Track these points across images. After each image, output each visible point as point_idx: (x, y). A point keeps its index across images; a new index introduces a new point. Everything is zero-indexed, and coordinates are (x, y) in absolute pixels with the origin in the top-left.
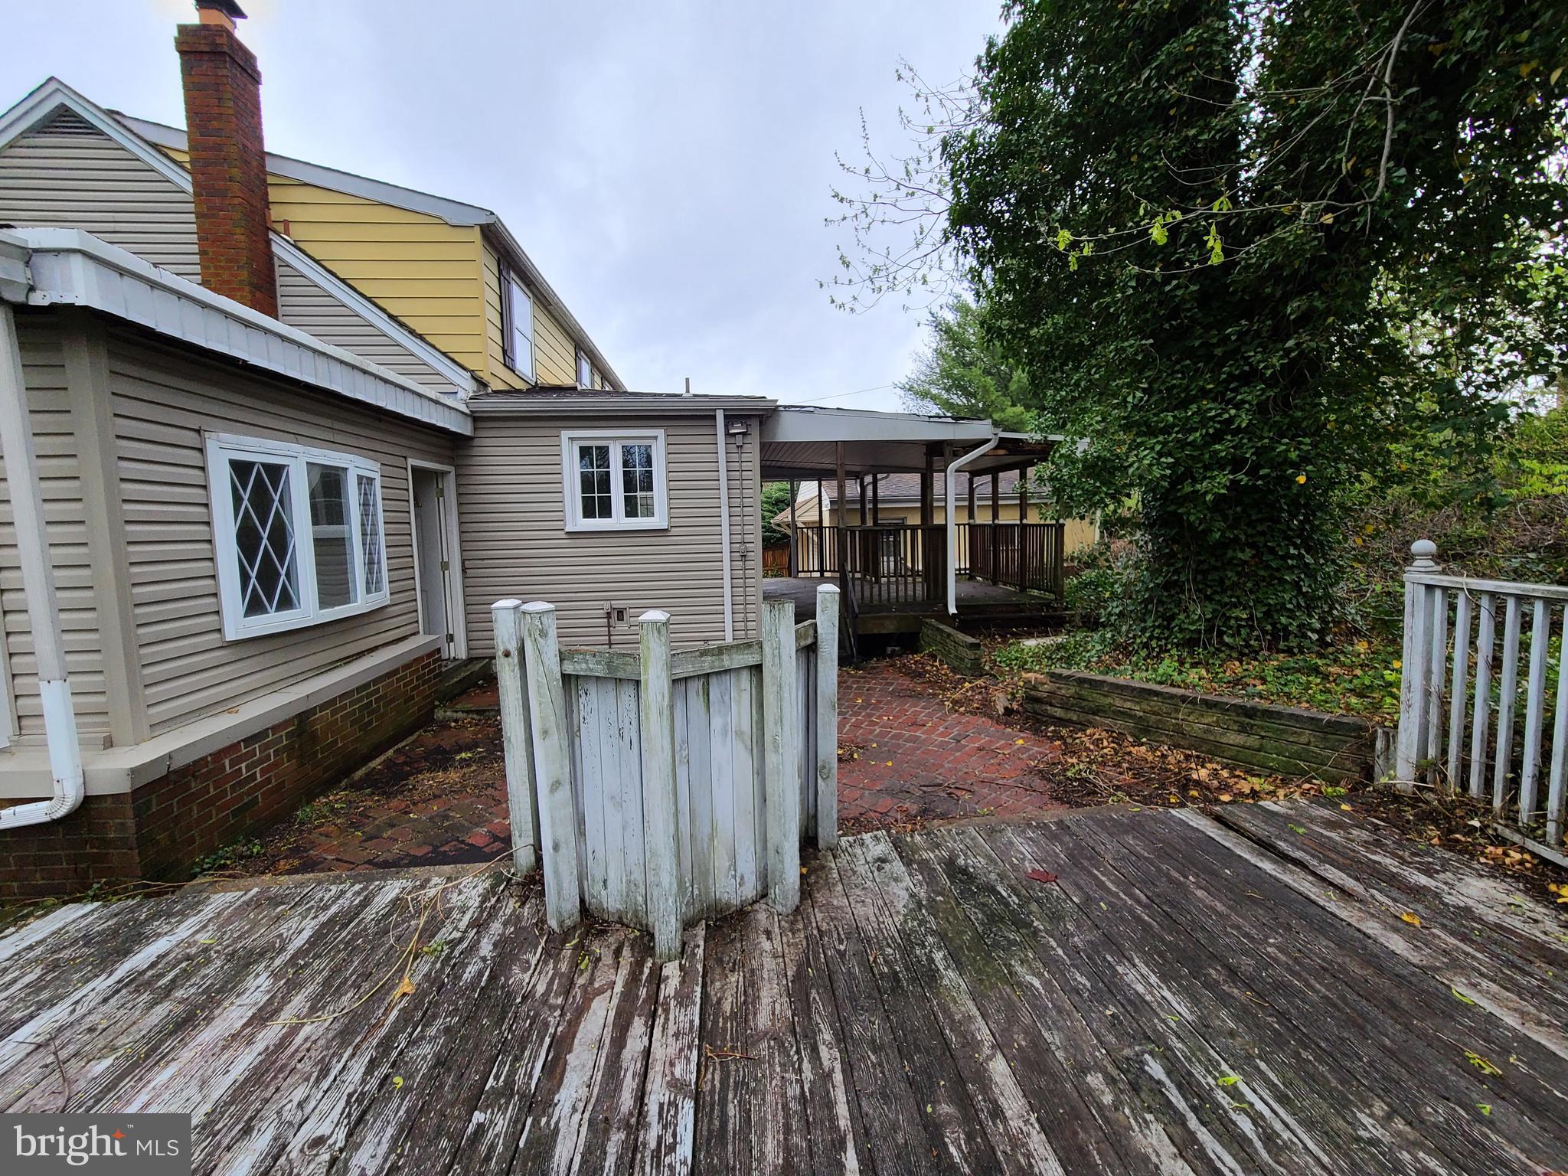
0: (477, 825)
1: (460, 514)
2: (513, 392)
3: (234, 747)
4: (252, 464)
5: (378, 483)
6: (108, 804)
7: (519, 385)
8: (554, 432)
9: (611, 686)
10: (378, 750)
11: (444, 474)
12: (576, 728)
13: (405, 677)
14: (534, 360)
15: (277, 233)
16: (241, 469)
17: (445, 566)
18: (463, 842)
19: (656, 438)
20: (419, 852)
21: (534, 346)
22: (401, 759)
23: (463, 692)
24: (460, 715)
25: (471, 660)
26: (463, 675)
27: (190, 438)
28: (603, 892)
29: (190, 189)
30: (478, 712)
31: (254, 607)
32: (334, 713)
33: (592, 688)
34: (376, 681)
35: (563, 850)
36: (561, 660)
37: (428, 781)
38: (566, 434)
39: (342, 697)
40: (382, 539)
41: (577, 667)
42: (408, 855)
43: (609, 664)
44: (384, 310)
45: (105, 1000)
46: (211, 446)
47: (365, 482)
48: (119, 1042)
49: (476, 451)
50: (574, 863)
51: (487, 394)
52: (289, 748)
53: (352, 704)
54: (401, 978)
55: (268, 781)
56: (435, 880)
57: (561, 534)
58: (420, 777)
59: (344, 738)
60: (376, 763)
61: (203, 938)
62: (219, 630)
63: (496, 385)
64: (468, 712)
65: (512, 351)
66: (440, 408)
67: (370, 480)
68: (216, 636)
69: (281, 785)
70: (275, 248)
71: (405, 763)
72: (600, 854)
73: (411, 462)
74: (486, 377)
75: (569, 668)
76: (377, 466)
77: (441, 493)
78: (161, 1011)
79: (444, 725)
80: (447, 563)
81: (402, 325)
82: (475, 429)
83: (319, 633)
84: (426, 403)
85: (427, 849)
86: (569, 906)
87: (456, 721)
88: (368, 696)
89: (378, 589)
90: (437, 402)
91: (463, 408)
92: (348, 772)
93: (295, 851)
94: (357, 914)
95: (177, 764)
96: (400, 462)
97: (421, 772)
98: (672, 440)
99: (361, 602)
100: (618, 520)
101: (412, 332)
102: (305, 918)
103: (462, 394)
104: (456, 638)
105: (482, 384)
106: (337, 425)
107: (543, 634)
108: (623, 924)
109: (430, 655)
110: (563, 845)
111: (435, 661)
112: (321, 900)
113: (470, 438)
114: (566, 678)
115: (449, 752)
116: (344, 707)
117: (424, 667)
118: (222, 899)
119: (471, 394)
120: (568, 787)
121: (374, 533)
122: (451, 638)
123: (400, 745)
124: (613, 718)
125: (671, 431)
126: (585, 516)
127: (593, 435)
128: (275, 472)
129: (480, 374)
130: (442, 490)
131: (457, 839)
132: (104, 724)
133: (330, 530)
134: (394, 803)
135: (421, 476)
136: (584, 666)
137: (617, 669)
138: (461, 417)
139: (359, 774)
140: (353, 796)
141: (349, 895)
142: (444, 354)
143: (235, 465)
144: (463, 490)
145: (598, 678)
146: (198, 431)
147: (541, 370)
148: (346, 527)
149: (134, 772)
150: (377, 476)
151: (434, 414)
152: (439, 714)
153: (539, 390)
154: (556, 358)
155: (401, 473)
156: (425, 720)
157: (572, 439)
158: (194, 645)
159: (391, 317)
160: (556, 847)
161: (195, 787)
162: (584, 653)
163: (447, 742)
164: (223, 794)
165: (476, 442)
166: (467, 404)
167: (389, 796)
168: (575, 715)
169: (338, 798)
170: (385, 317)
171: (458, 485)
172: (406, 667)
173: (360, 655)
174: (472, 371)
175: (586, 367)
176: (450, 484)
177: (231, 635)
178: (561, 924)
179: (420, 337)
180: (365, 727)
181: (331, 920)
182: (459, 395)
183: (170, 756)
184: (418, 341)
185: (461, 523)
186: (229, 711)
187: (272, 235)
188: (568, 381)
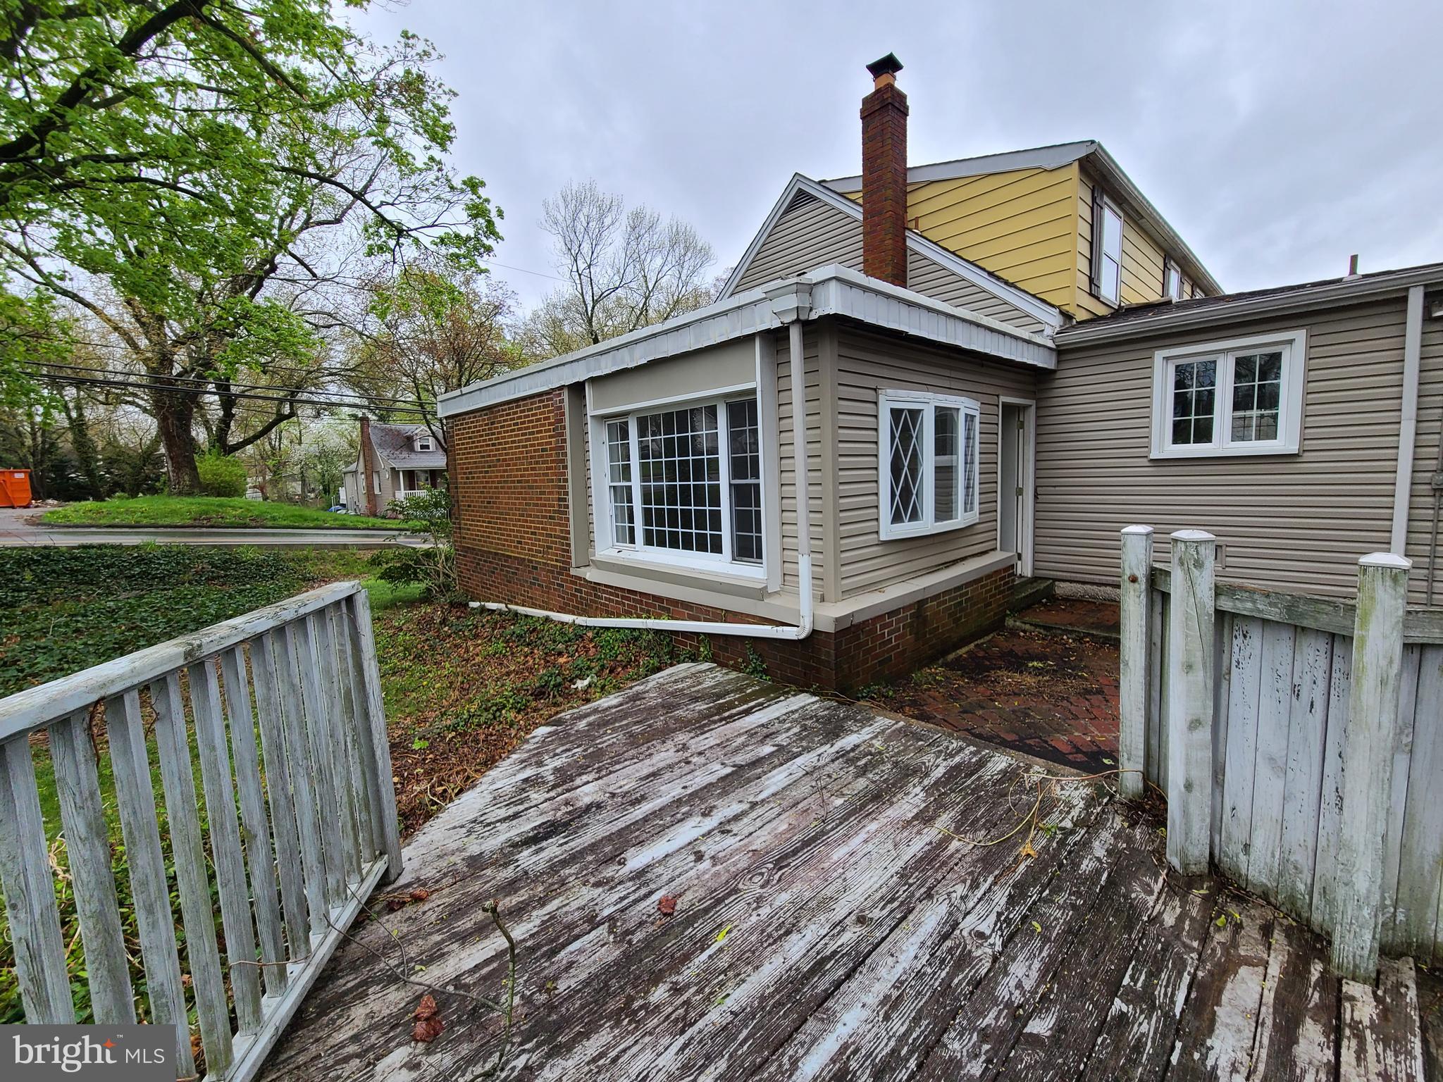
0: (1057, 731)
1: (1037, 443)
2: (1096, 319)
3: (881, 617)
4: (902, 410)
5: (977, 420)
6: (823, 637)
7: (1101, 311)
8: (1145, 354)
9: (1286, 635)
10: (963, 642)
11: (1026, 407)
12: (1225, 670)
13: (986, 585)
14: (1119, 282)
15: (910, 230)
16: (896, 414)
17: (1020, 492)
18: (1046, 742)
19: (1291, 342)
20: (1010, 737)
21: (1120, 267)
22: (981, 654)
23: (1029, 607)
24: (1027, 627)
25: (1035, 579)
26: (1030, 591)
27: (869, 395)
28: (1242, 857)
29: (861, 217)
30: (1045, 628)
31: (897, 518)
32: (939, 605)
33: (1255, 633)
34: (968, 585)
35: (1196, 792)
36: (1217, 595)
37: (1009, 679)
38: (1159, 355)
39: (945, 593)
40: (977, 467)
41: (1239, 605)
42: (999, 736)
43: (1290, 609)
44: (984, 269)
45: (833, 761)
46: (882, 399)
47: (970, 418)
48: (845, 791)
49: (1058, 383)
50: (1207, 811)
51: (1073, 327)
52: (911, 625)
53: (950, 600)
54: (1024, 840)
55: (898, 646)
56: (1036, 768)
57: (1144, 462)
58: (1000, 673)
59: (944, 626)
60: (962, 651)
61: (877, 743)
62: (877, 532)
63: (1081, 316)
64: (1036, 626)
65: (1099, 279)
66: (1031, 346)
67: (973, 417)
68: (875, 536)
69: (904, 651)
70: (909, 243)
71: (984, 657)
72: (1243, 813)
73: (1003, 399)
74: (1071, 309)
75: (1227, 604)
76: (977, 405)
77: (1022, 425)
78: (862, 783)
79: (1014, 633)
80: (1021, 489)
81: (998, 278)
82: (1059, 362)
83: (931, 541)
84: (1020, 343)
85: (1014, 737)
86: (1197, 853)
87: (1025, 631)
88: (961, 596)
89: (972, 509)
90: (1029, 342)
91: (1050, 344)
92: (945, 653)
93: (914, 704)
94: (977, 771)
95: (856, 621)
96: (993, 400)
97: (1000, 668)
98: (1315, 341)
99: (961, 519)
100: (1222, 443)
101: (1006, 283)
102: (938, 757)
103: (1048, 331)
104: (1024, 557)
105: (1067, 316)
106: (954, 374)
107: (1199, 564)
108: (1269, 903)
109: (1006, 569)
110: (1196, 788)
111: (1010, 575)
112: (947, 748)
113: (1053, 372)
114: (1220, 614)
115: (1022, 657)
116: (945, 602)
117: (1001, 579)
118: (882, 722)
119: (1058, 329)
120: (1208, 729)
121: (972, 463)
122: (1020, 557)
123: (979, 642)
124: (1285, 669)
125: (1316, 331)
126: (1175, 441)
127: (1192, 351)
128: (915, 414)
129: (1066, 308)
130: (1022, 423)
131: (1040, 737)
132: (822, 586)
133: (944, 460)
134: (981, 688)
135: (1010, 412)
136: (1249, 605)
137: (1302, 615)
138: (1047, 352)
139: (951, 657)
140: (949, 673)
141: (967, 752)
142: (1034, 296)
143: (893, 411)
144: (1042, 422)
145: (1265, 622)
146: (875, 390)
147: (1126, 292)
148: (954, 457)
149: (837, 620)
150: (977, 414)
151: (1026, 354)
152: (1010, 622)
153: (1121, 313)
154: (1142, 274)
155: (992, 409)
156: (998, 625)
157: (1167, 359)
158: (865, 541)
159: (991, 274)
160: (1189, 786)
161: (863, 638)
162: (1252, 592)
163: (1019, 650)
164: (874, 648)
165: (1058, 375)
166: (1053, 339)
167: (977, 682)
168: (1226, 656)
169: (938, 671)
170: (985, 275)
171: (1038, 417)
172: (988, 576)
173: (954, 562)
174: (1059, 307)
175: (1174, 277)
176: (1030, 419)
177: (883, 537)
178: (1186, 866)
179: (1012, 285)
180: (956, 621)
181: (957, 767)
182: (1045, 333)
183: (852, 614)
184: (1012, 290)
185: (1037, 452)
186: (879, 590)
187: (908, 233)
188: (1154, 298)
